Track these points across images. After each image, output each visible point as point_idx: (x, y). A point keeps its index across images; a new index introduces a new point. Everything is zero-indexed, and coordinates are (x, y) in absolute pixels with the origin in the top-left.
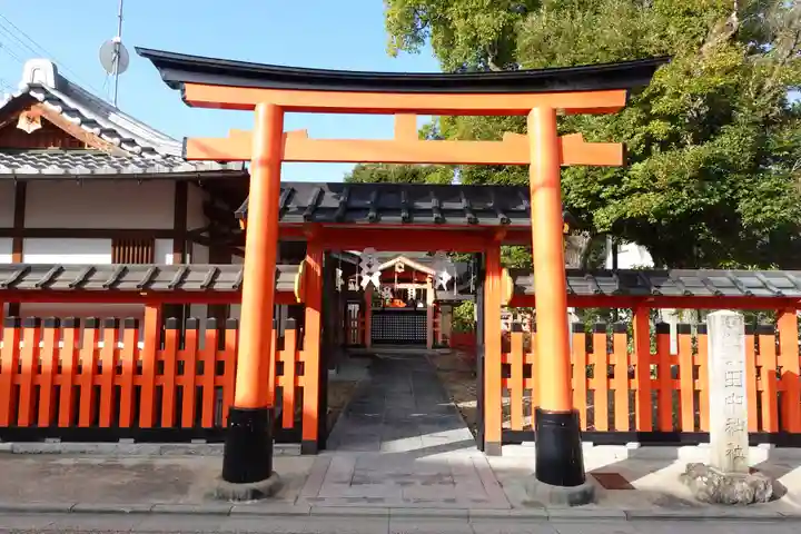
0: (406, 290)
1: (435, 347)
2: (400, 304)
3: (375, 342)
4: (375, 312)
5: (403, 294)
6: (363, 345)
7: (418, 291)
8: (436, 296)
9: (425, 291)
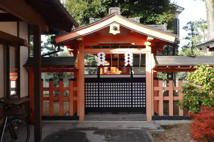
0: (122, 57)
1: (156, 117)
2: (116, 71)
3: (88, 111)
4: (87, 80)
5: (118, 60)
6: (76, 117)
7: (136, 56)
8: (156, 62)
9: (144, 56)
